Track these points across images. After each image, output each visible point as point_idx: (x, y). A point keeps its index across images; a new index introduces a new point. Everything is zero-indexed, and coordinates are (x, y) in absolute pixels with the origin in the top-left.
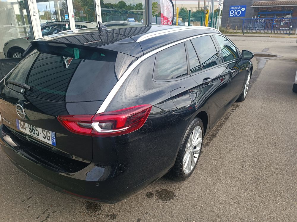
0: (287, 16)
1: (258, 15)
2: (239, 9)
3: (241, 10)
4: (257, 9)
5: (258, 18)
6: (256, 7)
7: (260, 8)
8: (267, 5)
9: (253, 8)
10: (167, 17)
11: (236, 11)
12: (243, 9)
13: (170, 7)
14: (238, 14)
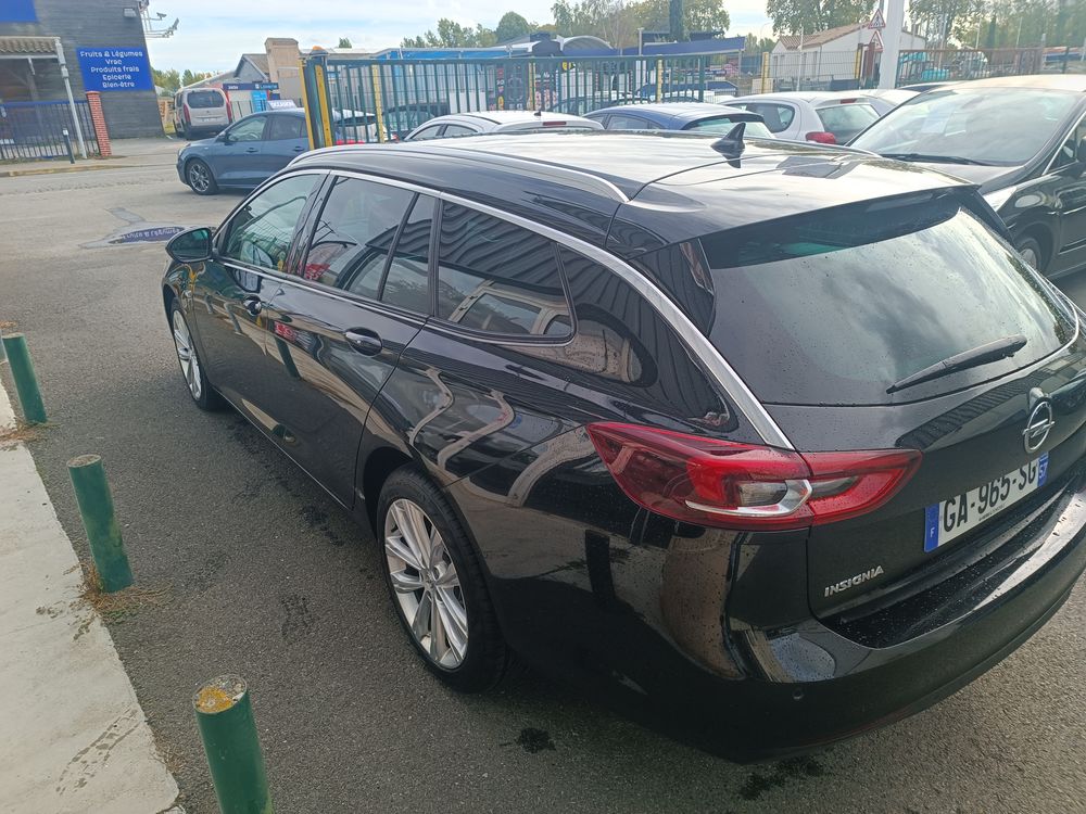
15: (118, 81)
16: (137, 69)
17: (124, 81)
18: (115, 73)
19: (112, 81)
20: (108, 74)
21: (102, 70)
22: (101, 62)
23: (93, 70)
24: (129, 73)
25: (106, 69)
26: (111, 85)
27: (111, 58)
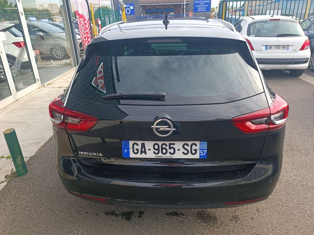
0: (171, 13)
1: (146, 13)
2: (128, 8)
3: (129, 8)
4: (144, 7)
5: (147, 16)
6: (143, 5)
7: (147, 6)
8: (153, 3)
9: (141, 6)
10: (83, 15)
11: (125, 10)
12: (132, 7)
13: (83, 4)
14: (128, 13)
15: (202, 9)
16: (208, 6)
17: (203, 9)
18: (202, 7)
19: (200, 9)
20: (200, 7)
21: (198, 6)
22: (199, 4)
23: (197, 6)
24: (205, 7)
25: (200, 6)
26: (200, 10)
27: (202, 3)
